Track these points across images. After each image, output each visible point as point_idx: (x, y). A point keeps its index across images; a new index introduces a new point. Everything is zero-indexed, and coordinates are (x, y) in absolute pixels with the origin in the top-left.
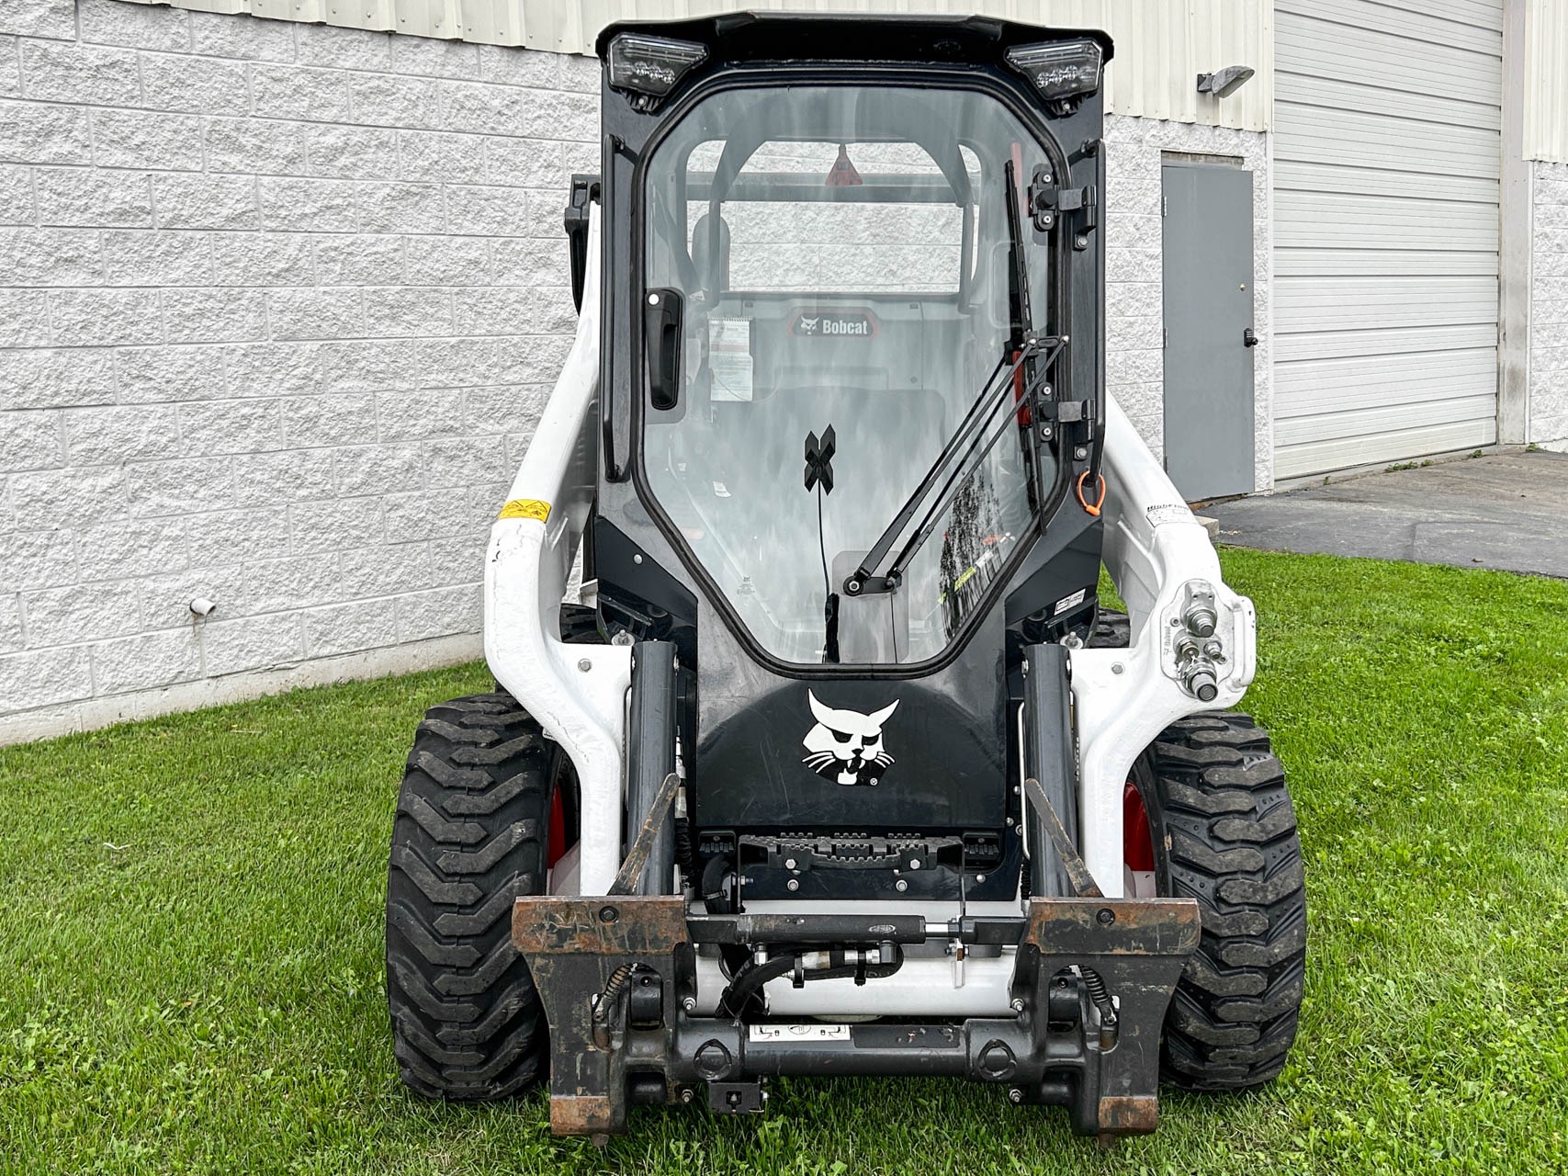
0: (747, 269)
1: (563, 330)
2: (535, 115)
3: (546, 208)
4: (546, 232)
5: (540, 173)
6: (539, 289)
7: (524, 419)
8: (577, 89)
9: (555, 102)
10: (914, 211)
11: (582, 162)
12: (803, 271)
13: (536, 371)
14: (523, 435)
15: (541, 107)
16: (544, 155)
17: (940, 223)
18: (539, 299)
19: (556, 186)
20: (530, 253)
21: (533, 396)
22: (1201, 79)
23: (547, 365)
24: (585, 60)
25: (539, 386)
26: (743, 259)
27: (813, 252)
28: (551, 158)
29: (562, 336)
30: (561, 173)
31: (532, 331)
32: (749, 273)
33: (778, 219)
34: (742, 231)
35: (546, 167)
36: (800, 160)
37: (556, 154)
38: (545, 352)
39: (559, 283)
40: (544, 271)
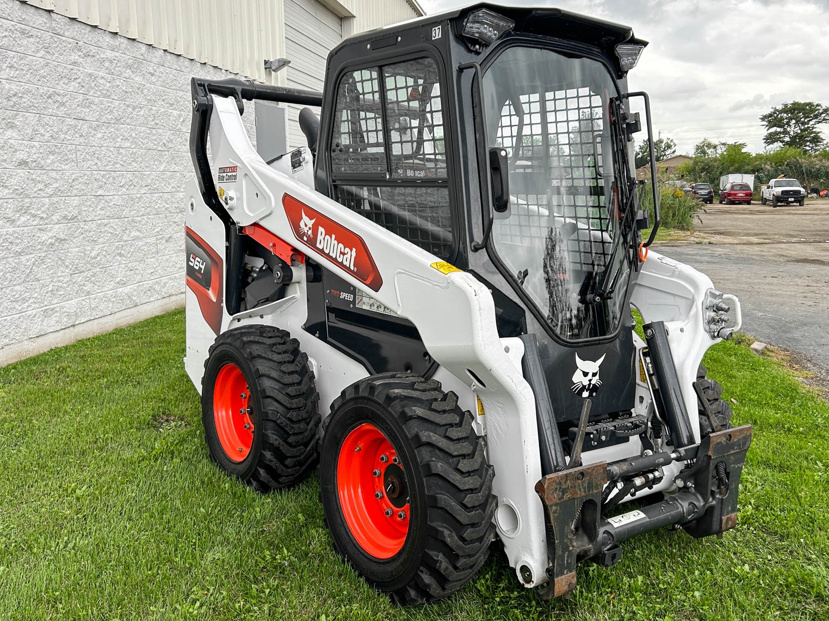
0: (105, 137)
1: (23, 167)
2: (4, 35)
3: (12, 92)
4: (12, 107)
5: (7, 70)
6: (10, 141)
7: (5, 220)
8: (23, 23)
9: (13, 29)
10: (171, 113)
11: (28, 67)
12: (129, 140)
13: (11, 191)
14: (6, 230)
15: (6, 30)
16: (9, 60)
17: (181, 121)
18: (10, 147)
19: (16, 80)
20: (4, 119)
21: (9, 206)
22: (266, 62)
23: (16, 187)
24: (26, 6)
25: (12, 200)
26: (103, 131)
27: (132, 130)
28: (12, 62)
29: (22, 170)
30: (17, 72)
31: (7, 166)
32: (106, 139)
33: (118, 111)
34: (102, 116)
35: (10, 67)
36: (125, 79)
37: (15, 60)
38: (15, 179)
39: (20, 138)
40: (11, 130)
